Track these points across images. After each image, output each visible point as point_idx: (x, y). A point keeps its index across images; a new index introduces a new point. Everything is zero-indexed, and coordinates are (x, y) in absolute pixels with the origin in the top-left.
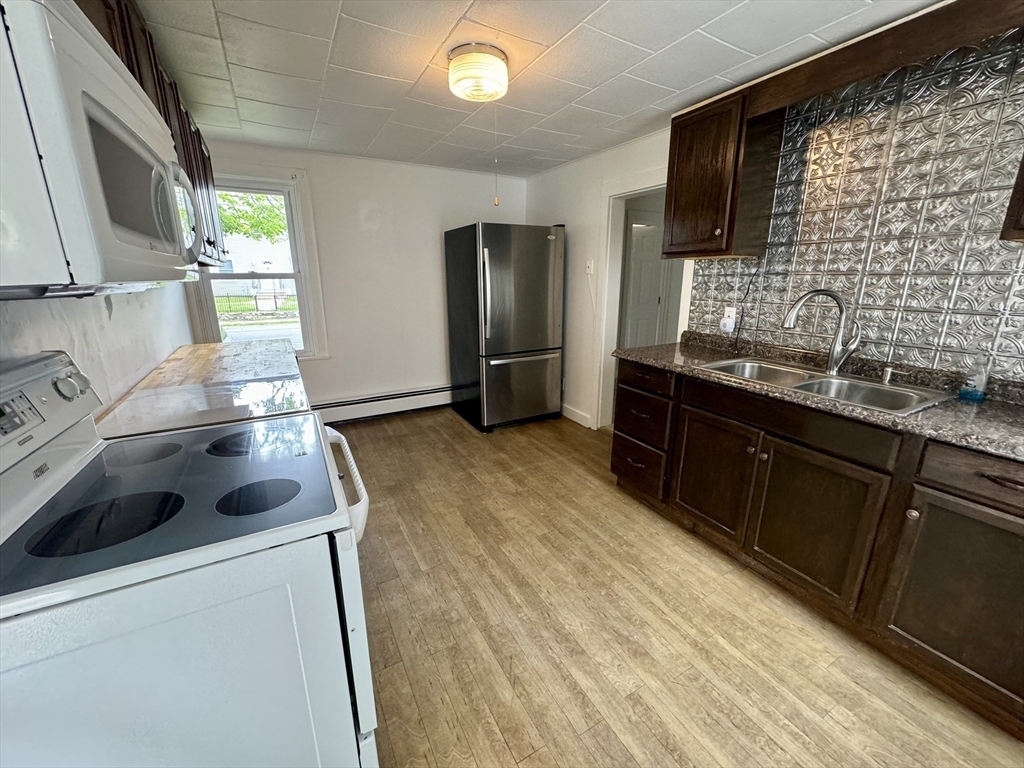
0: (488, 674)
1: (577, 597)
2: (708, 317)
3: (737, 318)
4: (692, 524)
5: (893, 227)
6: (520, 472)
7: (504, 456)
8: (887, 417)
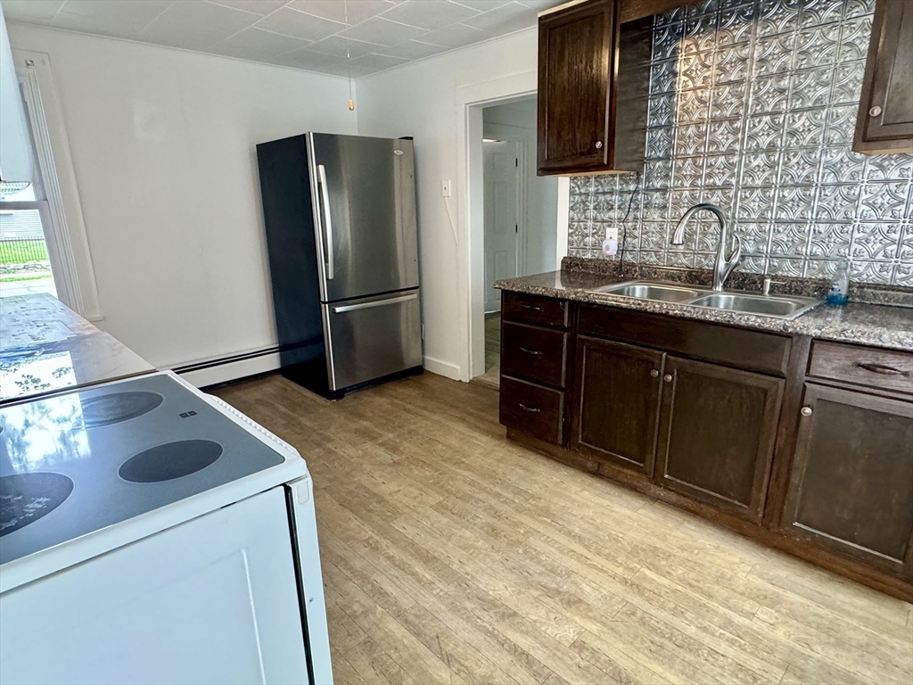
0: (415, 660)
1: (494, 561)
2: (589, 240)
3: (619, 239)
4: (596, 465)
5: (760, 141)
6: (390, 439)
7: (365, 423)
8: (778, 322)
